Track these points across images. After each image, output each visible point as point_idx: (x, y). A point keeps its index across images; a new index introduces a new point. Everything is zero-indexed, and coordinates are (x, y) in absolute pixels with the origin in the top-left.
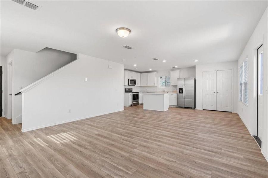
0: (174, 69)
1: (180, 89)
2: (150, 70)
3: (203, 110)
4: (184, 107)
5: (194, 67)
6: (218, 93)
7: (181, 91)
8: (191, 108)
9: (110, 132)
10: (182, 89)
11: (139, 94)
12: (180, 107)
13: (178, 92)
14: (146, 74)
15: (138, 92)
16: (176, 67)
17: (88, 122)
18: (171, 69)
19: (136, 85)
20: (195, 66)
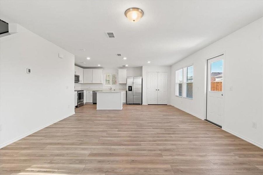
0: (124, 67)
1: (129, 87)
2: (99, 65)
3: (148, 105)
4: (133, 104)
5: (141, 68)
6: (159, 90)
7: (130, 88)
8: (139, 104)
9: (102, 145)
10: (131, 87)
11: (84, 93)
12: (129, 104)
13: (128, 90)
14: (91, 70)
15: (83, 91)
16: (127, 66)
17: (42, 139)
18: (118, 67)
19: (80, 82)
20: (142, 66)
